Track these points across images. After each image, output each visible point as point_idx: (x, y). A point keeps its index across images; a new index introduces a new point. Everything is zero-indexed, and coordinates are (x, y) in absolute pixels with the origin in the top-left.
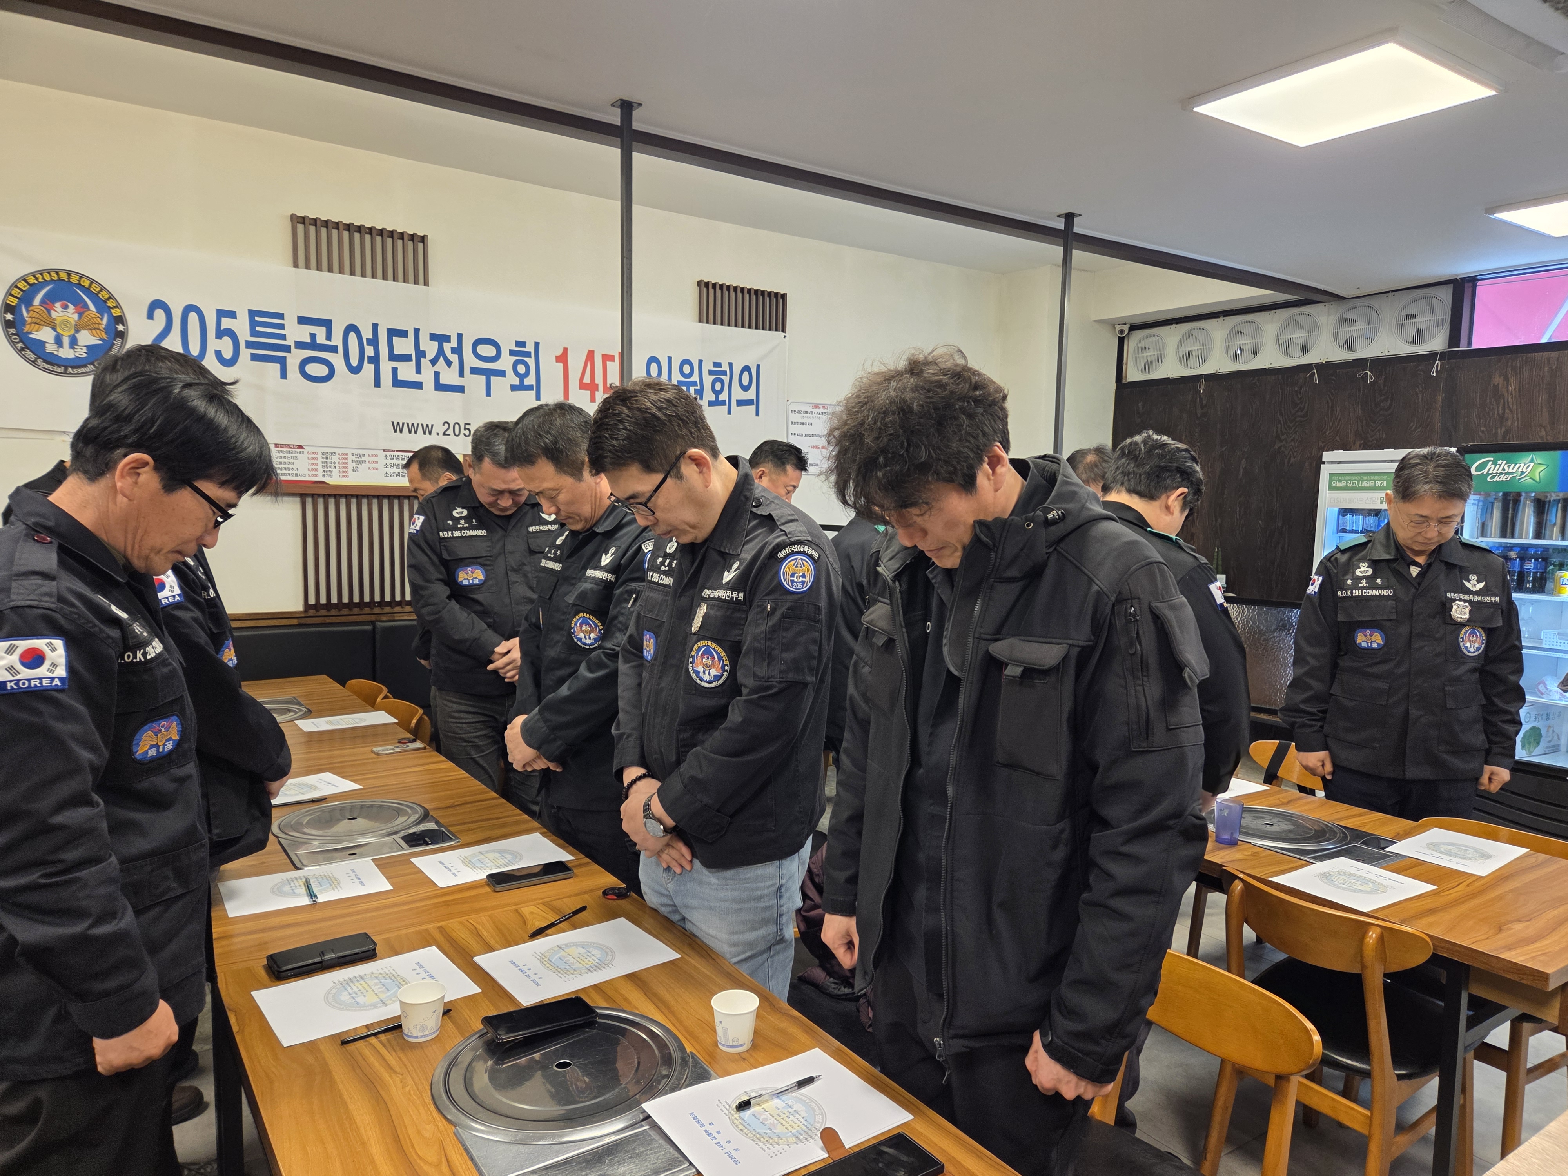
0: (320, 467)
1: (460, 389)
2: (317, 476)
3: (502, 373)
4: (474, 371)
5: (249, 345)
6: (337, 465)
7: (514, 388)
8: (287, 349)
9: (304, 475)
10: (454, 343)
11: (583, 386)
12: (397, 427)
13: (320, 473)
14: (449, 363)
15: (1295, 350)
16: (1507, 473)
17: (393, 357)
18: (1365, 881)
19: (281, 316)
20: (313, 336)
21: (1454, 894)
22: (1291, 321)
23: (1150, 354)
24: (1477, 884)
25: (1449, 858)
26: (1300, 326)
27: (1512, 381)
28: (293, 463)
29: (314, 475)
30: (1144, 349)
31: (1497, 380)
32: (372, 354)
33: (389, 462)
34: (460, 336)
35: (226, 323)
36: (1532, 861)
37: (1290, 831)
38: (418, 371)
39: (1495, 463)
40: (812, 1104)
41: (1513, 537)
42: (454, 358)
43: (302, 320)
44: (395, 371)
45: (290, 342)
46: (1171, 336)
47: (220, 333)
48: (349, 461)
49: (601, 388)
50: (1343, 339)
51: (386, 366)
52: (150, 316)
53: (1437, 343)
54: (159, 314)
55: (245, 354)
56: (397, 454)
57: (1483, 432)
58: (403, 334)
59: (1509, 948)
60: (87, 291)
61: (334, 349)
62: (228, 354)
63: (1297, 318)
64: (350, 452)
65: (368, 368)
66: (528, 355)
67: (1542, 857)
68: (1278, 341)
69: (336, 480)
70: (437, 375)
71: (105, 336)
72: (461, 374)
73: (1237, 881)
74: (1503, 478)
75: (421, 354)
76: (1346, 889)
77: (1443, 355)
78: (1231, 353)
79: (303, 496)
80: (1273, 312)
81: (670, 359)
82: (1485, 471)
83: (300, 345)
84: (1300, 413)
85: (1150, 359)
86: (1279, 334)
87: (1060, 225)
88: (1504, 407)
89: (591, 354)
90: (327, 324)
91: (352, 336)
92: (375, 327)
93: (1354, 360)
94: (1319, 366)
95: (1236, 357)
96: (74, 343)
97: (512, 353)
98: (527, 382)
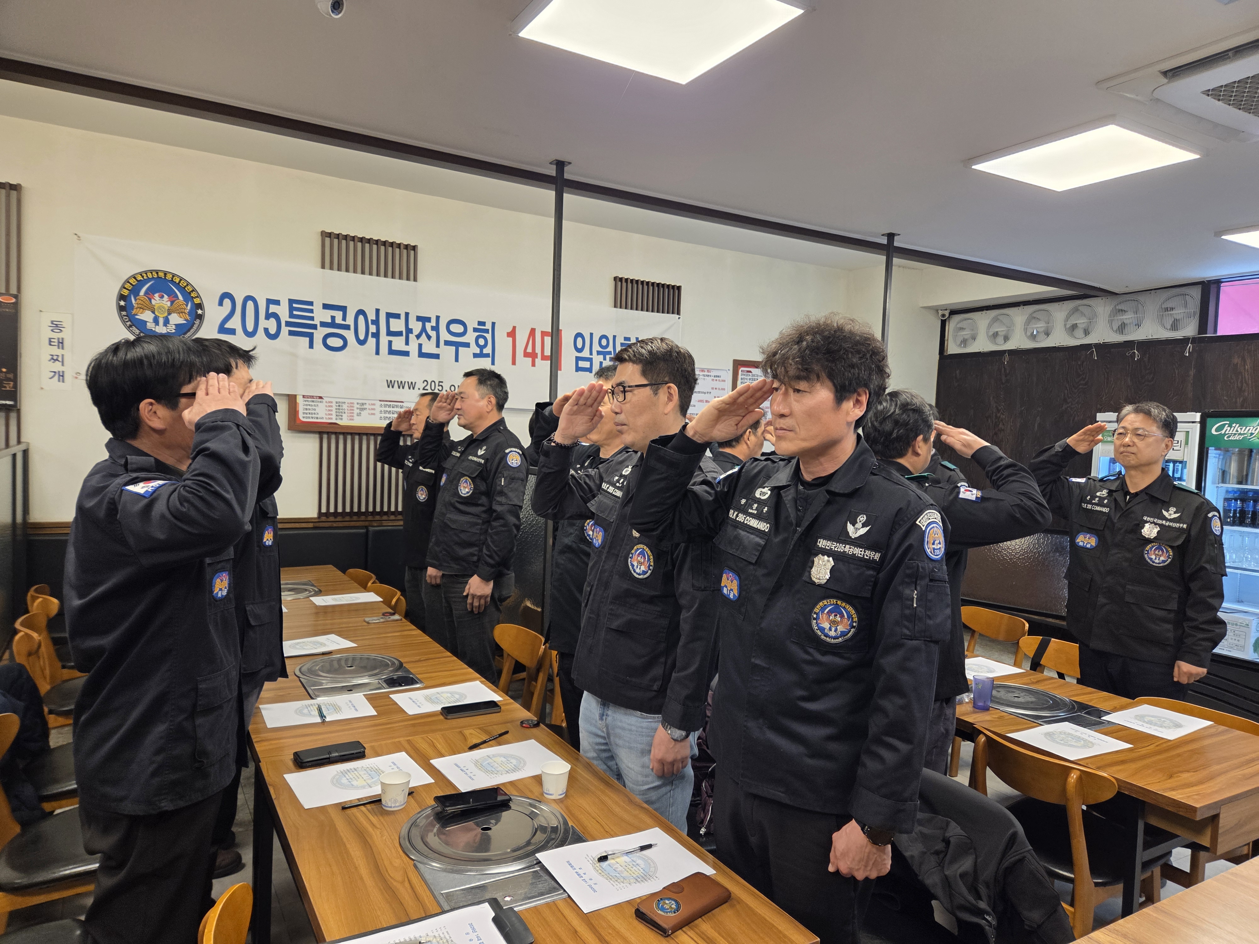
0: (334, 413)
1: (437, 356)
2: (331, 419)
3: (467, 345)
4: (447, 343)
5: (288, 324)
6: (346, 411)
7: (475, 356)
8: (314, 327)
9: (322, 418)
10: (433, 323)
11: (526, 355)
12: (390, 384)
13: (334, 417)
14: (429, 337)
15: (1079, 333)
16: (1240, 434)
17: (390, 333)
18: (1079, 739)
19: (311, 303)
20: (333, 318)
21: (1144, 751)
22: (1076, 310)
23: (966, 333)
24: (1165, 745)
25: (1149, 726)
26: (1083, 314)
27: (1248, 361)
28: (315, 410)
29: (329, 419)
30: (962, 329)
31: (1236, 360)
32: (375, 331)
33: (383, 409)
34: (438, 318)
35: (273, 308)
36: (1213, 730)
37: (1032, 702)
38: (407, 343)
39: (1230, 426)
40: (650, 861)
41: (1246, 484)
42: (433, 334)
43: (326, 306)
44: (390, 343)
45: (317, 322)
46: (982, 320)
47: (268, 316)
48: (355, 409)
49: (539, 356)
50: (1115, 326)
51: (384, 339)
52: (221, 304)
53: (1189, 330)
54: (227, 302)
55: (285, 330)
56: (389, 403)
57: (1226, 401)
58: (397, 316)
59: (1173, 789)
60: (177, 285)
61: (347, 327)
62: (273, 331)
63: (1080, 308)
64: (355, 402)
65: (372, 341)
66: (487, 331)
67: (1222, 728)
68: (1065, 325)
69: (344, 422)
70: (420, 346)
71: (188, 318)
72: (438, 346)
73: (981, 736)
74: (1237, 437)
75: (409, 331)
76: (1063, 744)
77: (1194, 340)
78: (1029, 334)
79: (321, 433)
80: (1061, 303)
81: (591, 334)
82: (1223, 432)
83: (323, 324)
84: (1082, 382)
85: (966, 337)
86: (1067, 318)
87: (884, 241)
88: (1242, 382)
89: (533, 331)
90: (343, 309)
91: (361, 318)
92: (378, 311)
93: (1125, 341)
94: (1097, 346)
95: (1033, 337)
96: (166, 322)
97: (475, 330)
98: (485, 351)
